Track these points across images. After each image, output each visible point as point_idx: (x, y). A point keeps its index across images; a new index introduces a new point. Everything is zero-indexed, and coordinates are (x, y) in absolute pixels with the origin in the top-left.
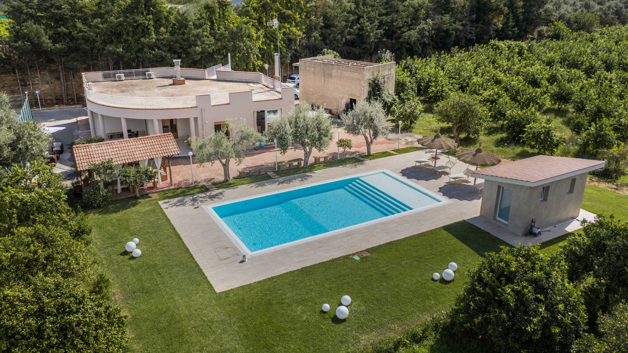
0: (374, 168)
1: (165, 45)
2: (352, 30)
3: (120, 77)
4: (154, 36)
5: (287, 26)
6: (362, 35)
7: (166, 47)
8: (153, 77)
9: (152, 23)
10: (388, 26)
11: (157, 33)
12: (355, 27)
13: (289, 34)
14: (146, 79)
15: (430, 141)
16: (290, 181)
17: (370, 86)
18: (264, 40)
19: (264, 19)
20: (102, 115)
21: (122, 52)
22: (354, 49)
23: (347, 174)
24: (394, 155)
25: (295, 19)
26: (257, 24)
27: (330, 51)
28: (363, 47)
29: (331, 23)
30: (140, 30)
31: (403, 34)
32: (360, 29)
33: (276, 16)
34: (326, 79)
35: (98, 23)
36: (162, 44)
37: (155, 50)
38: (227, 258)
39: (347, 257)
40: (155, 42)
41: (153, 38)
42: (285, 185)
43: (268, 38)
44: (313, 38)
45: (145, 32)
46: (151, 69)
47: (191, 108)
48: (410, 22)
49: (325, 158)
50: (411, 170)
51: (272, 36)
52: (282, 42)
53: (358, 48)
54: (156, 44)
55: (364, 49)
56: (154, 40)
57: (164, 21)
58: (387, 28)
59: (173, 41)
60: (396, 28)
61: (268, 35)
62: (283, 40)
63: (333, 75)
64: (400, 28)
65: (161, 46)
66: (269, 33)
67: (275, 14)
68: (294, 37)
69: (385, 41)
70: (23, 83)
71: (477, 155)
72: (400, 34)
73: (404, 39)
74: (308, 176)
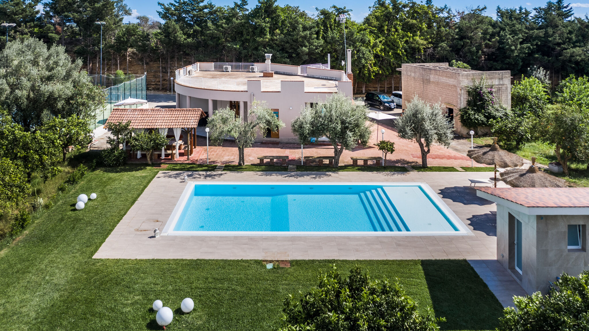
0: (413, 180)
1: (278, 45)
2: (491, 43)
3: (226, 68)
4: (268, 36)
5: (409, 35)
6: (503, 48)
7: (279, 47)
8: (256, 71)
9: (268, 25)
10: (540, 41)
11: (272, 33)
12: (493, 40)
13: (412, 43)
14: (250, 72)
15: (482, 153)
16: (302, 176)
17: (469, 95)
18: (383, 47)
19: (386, 27)
20: (190, 97)
21: (239, 49)
22: (495, 63)
23: (372, 181)
24: (458, 171)
25: (421, 29)
26: (376, 31)
27: (459, 62)
28: (506, 62)
29: (465, 34)
30: (258, 31)
31: (564, 51)
32: (500, 42)
33: (400, 25)
34: (425, 85)
35: (223, 23)
36: (275, 44)
37: (267, 49)
38: (144, 231)
39: (258, 262)
40: (269, 42)
41: (266, 38)
42: (292, 178)
43: (388, 46)
44: (440, 48)
45: (262, 33)
46: (255, 64)
47: (241, 91)
48: (574, 38)
49: (365, 161)
50: (458, 190)
51: (392, 44)
52: (403, 51)
53: (499, 62)
54: (269, 44)
55: (507, 64)
56: (267, 40)
57: (280, 25)
58: (539, 43)
59: (284, 42)
60: (555, 44)
61: (388, 43)
62: (403, 47)
63: (431, 80)
64: (559, 44)
65: (274, 45)
66: (390, 41)
67: (398, 23)
68: (417, 46)
69: (537, 58)
70: (164, 71)
71: (527, 175)
72: (560, 52)
73: (565, 56)
74: (327, 175)
